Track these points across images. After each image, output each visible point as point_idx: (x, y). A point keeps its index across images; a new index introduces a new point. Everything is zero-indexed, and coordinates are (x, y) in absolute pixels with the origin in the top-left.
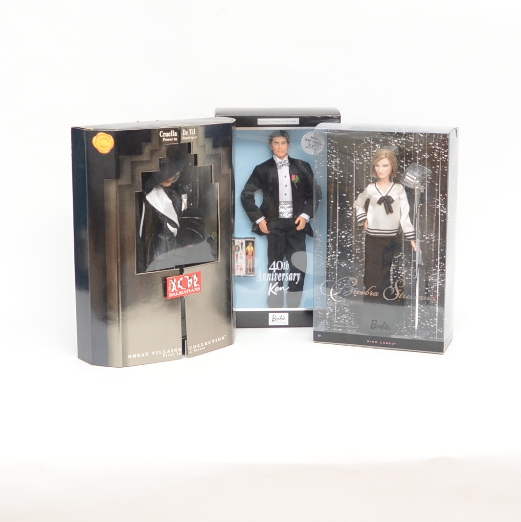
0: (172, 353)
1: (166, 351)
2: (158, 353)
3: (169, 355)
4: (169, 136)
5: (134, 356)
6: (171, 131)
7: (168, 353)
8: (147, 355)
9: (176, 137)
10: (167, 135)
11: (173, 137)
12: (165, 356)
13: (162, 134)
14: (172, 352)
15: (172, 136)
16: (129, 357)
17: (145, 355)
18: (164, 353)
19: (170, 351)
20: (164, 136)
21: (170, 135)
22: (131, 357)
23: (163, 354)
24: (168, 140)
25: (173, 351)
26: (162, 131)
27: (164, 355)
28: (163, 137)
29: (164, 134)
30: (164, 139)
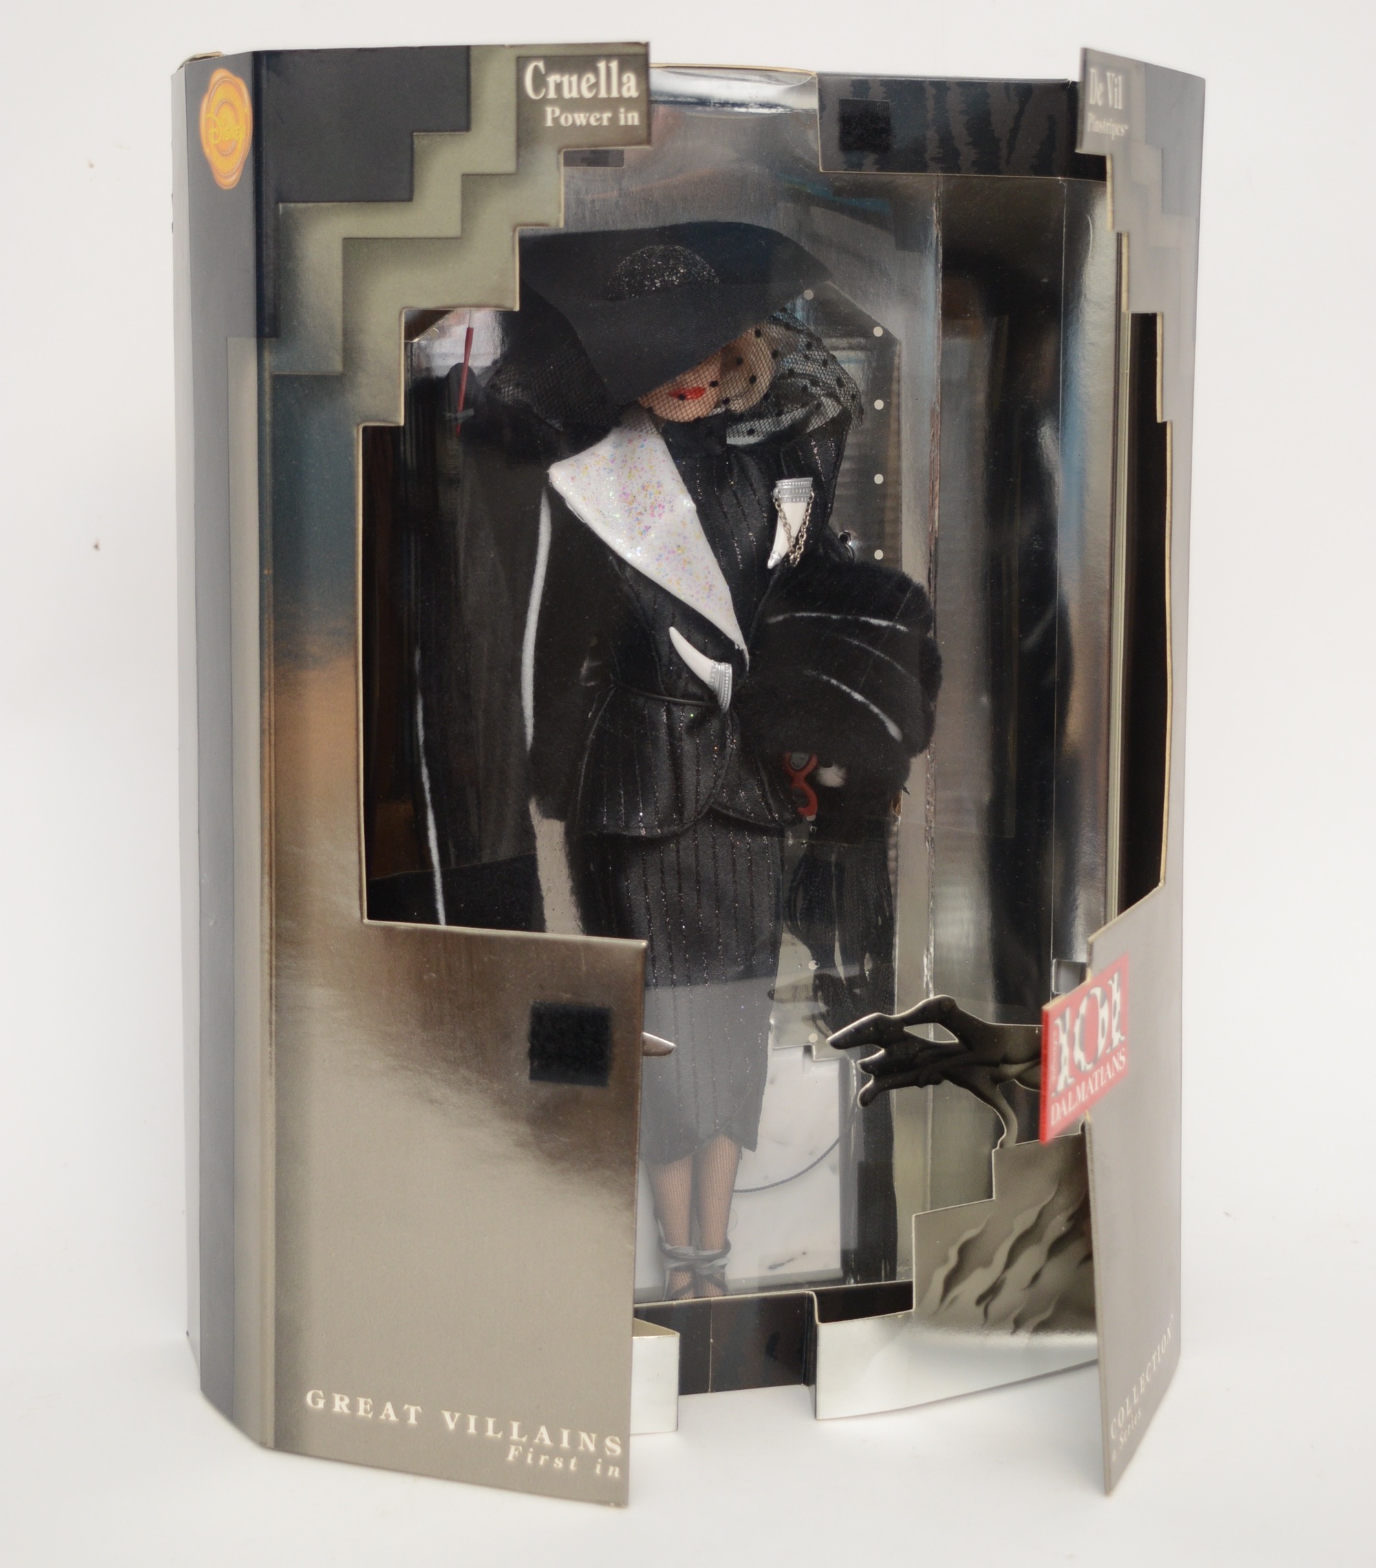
0: (566, 1457)
1: (529, 1430)
2: (481, 1426)
3: (543, 1460)
4: (588, 95)
5: (341, 1404)
6: (602, 65)
7: (540, 1450)
8: (412, 1420)
9: (629, 103)
10: (573, 85)
11: (612, 104)
12: (521, 1458)
13: (539, 81)
14: (565, 1444)
15: (603, 94)
16: (313, 1400)
17: (403, 1416)
18: (515, 1436)
19: (556, 1438)
20: (552, 94)
21: (596, 85)
22: (321, 1404)
23: (506, 1443)
24: (580, 119)
25: (574, 1440)
26: (541, 65)
27: (512, 1453)
28: (545, 101)
29: (553, 79)
30: (551, 113)
